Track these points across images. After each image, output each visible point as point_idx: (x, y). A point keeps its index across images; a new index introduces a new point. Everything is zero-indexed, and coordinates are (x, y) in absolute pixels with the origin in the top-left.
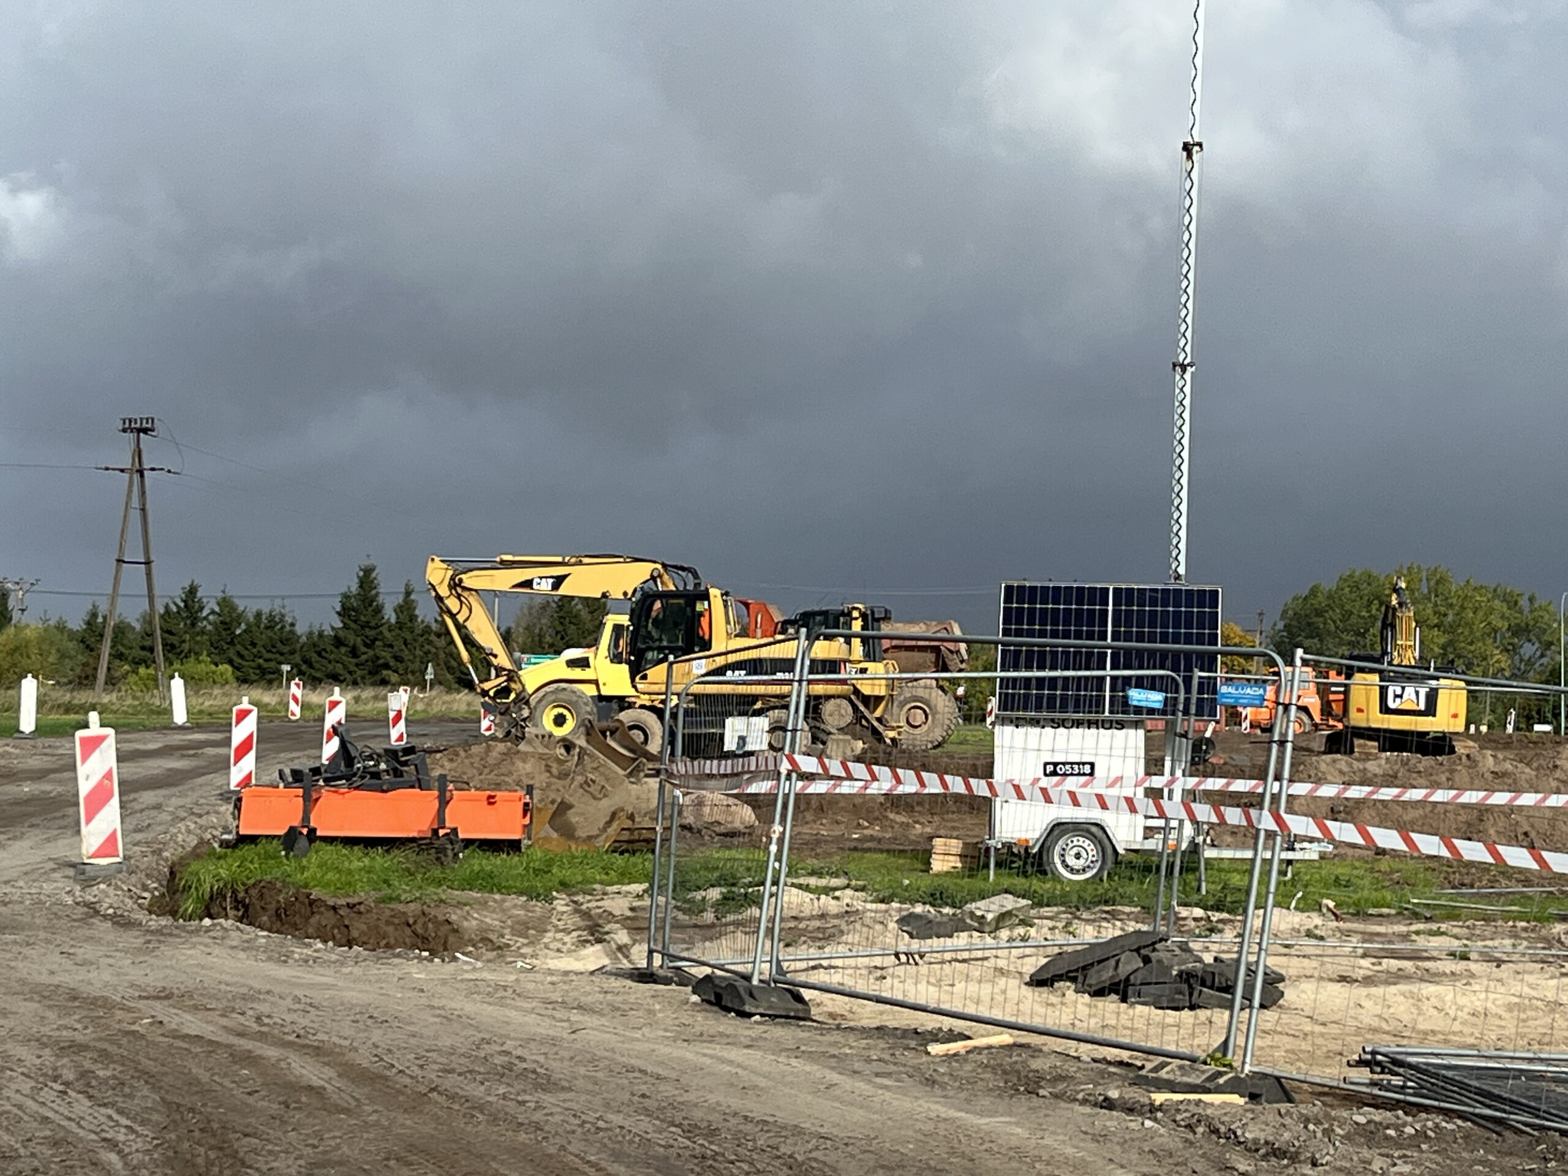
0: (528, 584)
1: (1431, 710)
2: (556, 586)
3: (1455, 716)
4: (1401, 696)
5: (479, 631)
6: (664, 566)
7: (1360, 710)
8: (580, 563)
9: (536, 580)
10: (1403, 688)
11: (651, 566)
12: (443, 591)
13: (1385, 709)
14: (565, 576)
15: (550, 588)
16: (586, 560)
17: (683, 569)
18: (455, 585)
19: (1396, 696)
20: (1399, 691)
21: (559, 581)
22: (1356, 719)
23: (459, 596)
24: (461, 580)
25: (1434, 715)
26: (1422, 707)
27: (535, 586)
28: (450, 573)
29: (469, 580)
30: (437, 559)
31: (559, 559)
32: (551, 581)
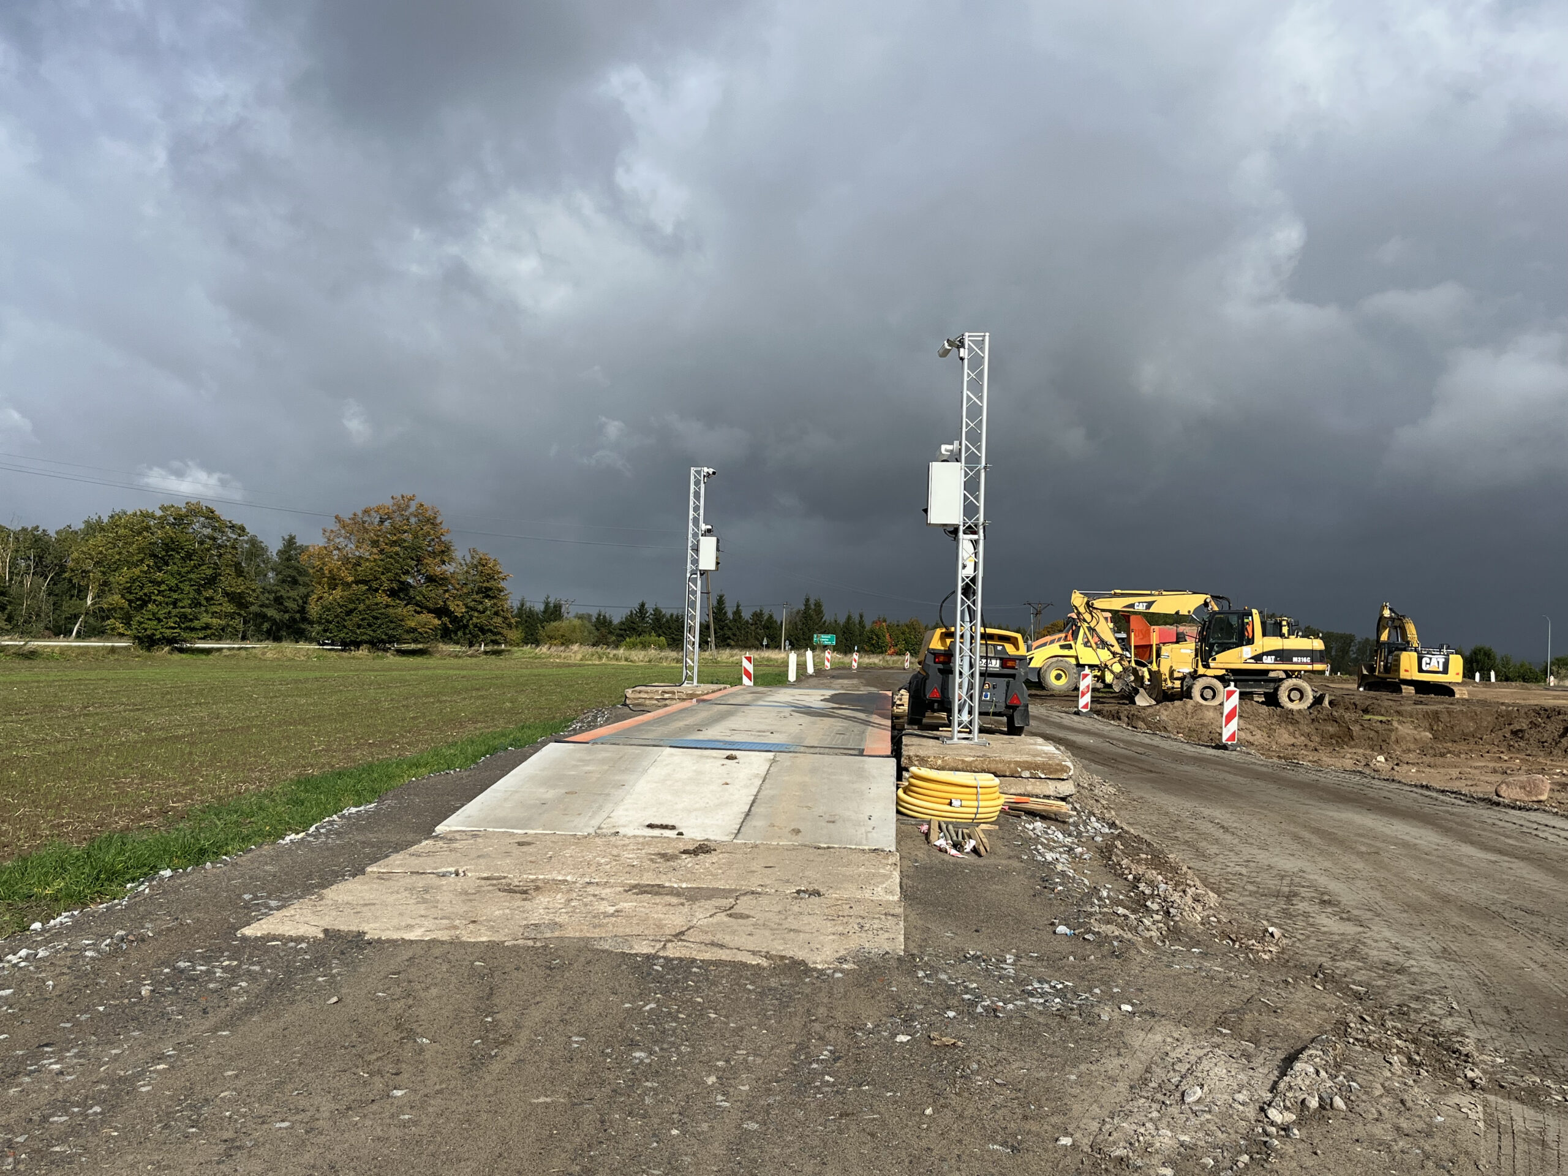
0: (1132, 606)
1: (1445, 671)
2: (1148, 607)
3: (1458, 674)
5: (1103, 632)
6: (1212, 596)
7: (1406, 671)
8: (1162, 594)
9: (1137, 604)
10: (1431, 659)
11: (1205, 596)
12: (1082, 610)
13: (1421, 670)
14: (1154, 602)
15: (1144, 608)
16: (1164, 593)
17: (1222, 598)
18: (1088, 605)
20: (1428, 661)
21: (1150, 604)
22: (1403, 675)
23: (1091, 613)
24: (1093, 604)
25: (1447, 673)
26: (1441, 669)
27: (1135, 607)
28: (1086, 600)
29: (1098, 603)
30: (1077, 592)
31: (1149, 592)
32: (1145, 604)
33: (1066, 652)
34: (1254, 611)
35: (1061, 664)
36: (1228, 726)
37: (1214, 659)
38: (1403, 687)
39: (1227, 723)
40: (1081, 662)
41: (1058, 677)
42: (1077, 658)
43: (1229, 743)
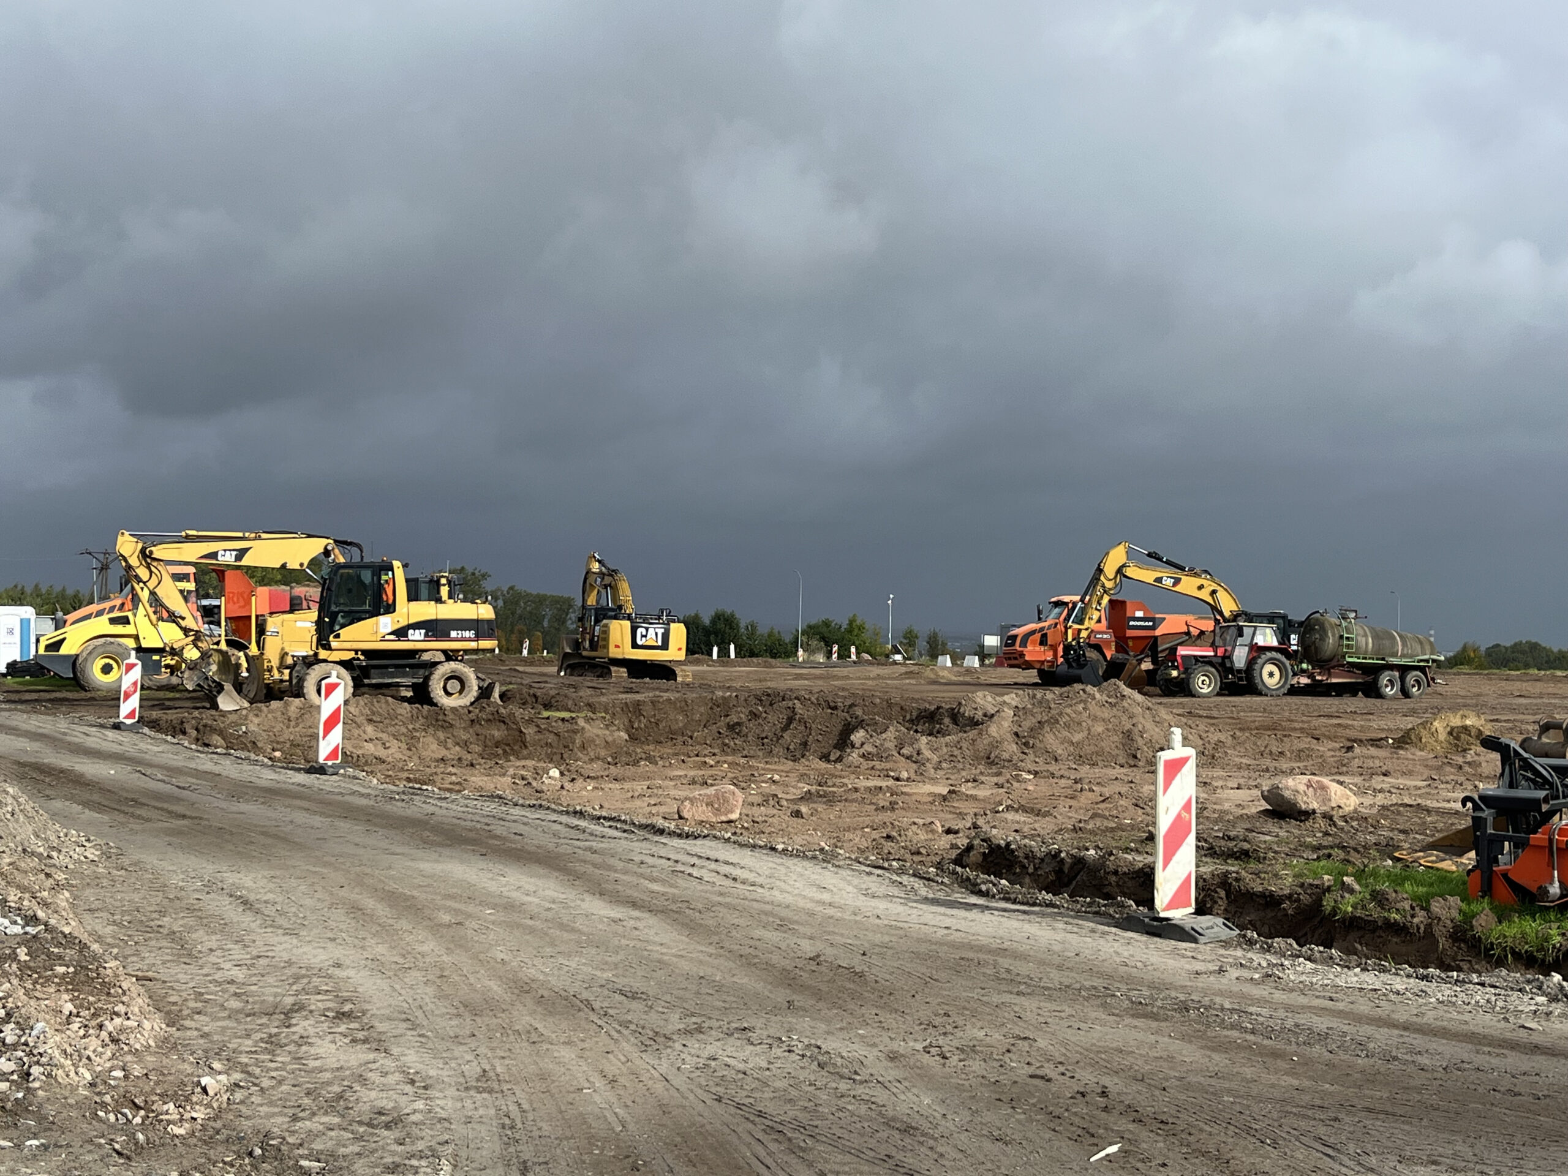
0: (214, 555)
1: (665, 646)
2: (239, 558)
3: (680, 649)
4: (645, 636)
5: (168, 597)
6: (335, 541)
7: (617, 646)
8: (260, 538)
9: (221, 553)
10: (647, 629)
11: (325, 541)
12: (134, 561)
13: (635, 645)
14: (248, 549)
15: (233, 559)
16: (264, 536)
17: (350, 544)
18: (146, 556)
19: (642, 636)
20: (644, 633)
21: (241, 553)
22: (614, 653)
23: (148, 567)
24: (151, 552)
25: (667, 649)
26: (660, 643)
27: (220, 558)
28: (140, 546)
29: (159, 552)
30: (127, 533)
31: (240, 534)
32: (234, 553)
33: (119, 629)
34: (397, 564)
35: (111, 648)
36: (327, 738)
37: (338, 636)
38: (613, 669)
39: (327, 732)
40: (145, 644)
41: (106, 669)
42: (136, 638)
43: (330, 763)
